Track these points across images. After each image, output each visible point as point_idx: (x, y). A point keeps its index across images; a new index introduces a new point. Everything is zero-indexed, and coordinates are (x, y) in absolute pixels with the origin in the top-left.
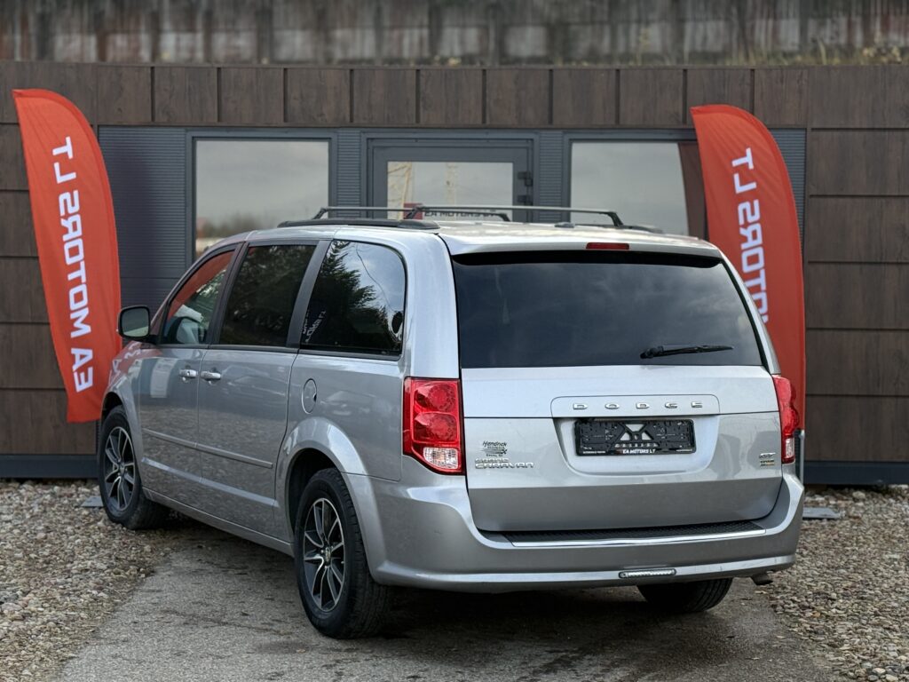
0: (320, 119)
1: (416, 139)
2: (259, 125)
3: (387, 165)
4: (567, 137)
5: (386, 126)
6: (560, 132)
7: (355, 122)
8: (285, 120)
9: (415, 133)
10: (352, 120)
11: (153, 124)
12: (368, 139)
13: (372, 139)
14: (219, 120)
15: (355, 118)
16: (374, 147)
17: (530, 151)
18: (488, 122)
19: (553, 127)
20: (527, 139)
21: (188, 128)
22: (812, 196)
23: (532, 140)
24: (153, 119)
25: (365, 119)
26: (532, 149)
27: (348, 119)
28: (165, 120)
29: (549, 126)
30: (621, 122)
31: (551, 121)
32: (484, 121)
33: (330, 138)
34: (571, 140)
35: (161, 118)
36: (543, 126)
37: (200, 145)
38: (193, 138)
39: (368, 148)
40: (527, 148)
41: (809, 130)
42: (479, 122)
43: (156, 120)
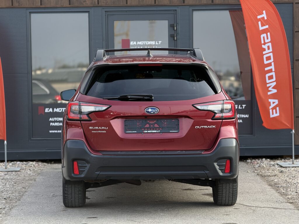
0: (84, 3)
1: (126, 11)
2: (58, 6)
3: (114, 23)
4: (191, 9)
5: (112, 6)
6: (188, 7)
7: (100, 4)
8: (70, 4)
9: (125, 8)
10: (98, 4)
11: (12, 7)
12: (105, 11)
13: (107, 11)
14: (41, 4)
15: (99, 2)
16: (108, 15)
17: (175, 15)
18: (157, 3)
19: (185, 4)
20: (174, 10)
21: (27, 8)
22: (296, 32)
23: (176, 10)
24: (12, 5)
25: (104, 3)
26: (176, 14)
27: (97, 3)
28: (18, 5)
29: (183, 4)
30: (214, 2)
31: (184, 2)
32: (155, 3)
33: (89, 11)
34: (192, 10)
35: (16, 4)
36: (181, 4)
37: (33, 15)
38: (30, 12)
39: (105, 16)
40: (174, 14)
41: (294, 4)
42: (153, 3)
43: (14, 5)
